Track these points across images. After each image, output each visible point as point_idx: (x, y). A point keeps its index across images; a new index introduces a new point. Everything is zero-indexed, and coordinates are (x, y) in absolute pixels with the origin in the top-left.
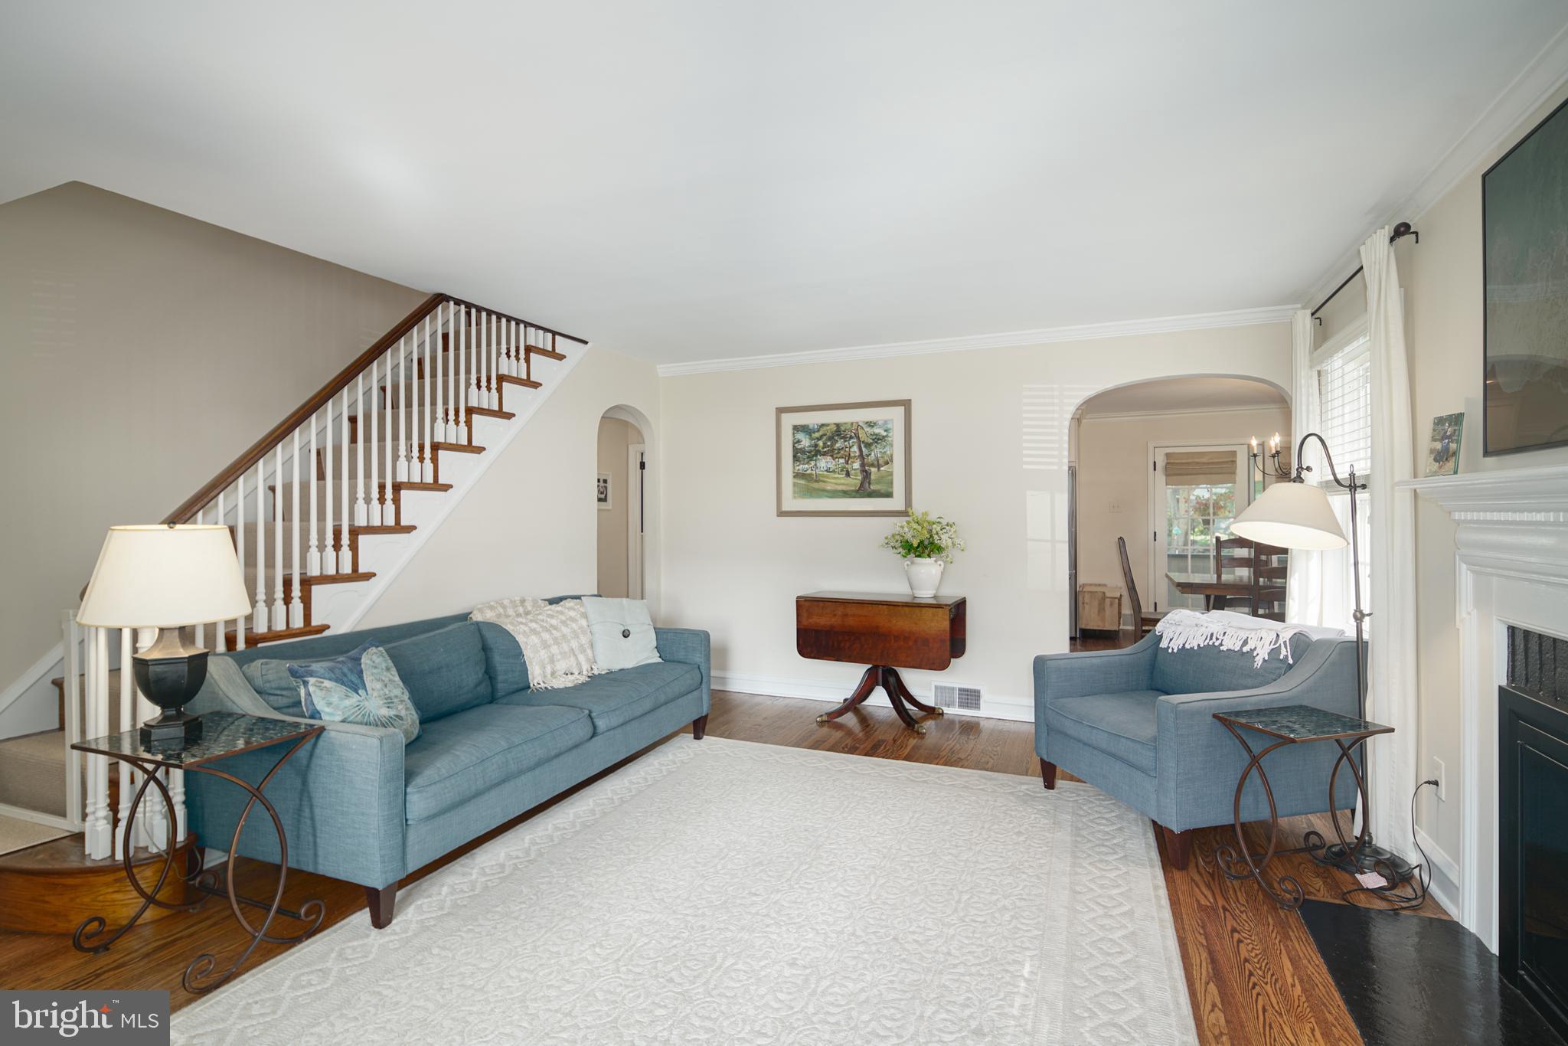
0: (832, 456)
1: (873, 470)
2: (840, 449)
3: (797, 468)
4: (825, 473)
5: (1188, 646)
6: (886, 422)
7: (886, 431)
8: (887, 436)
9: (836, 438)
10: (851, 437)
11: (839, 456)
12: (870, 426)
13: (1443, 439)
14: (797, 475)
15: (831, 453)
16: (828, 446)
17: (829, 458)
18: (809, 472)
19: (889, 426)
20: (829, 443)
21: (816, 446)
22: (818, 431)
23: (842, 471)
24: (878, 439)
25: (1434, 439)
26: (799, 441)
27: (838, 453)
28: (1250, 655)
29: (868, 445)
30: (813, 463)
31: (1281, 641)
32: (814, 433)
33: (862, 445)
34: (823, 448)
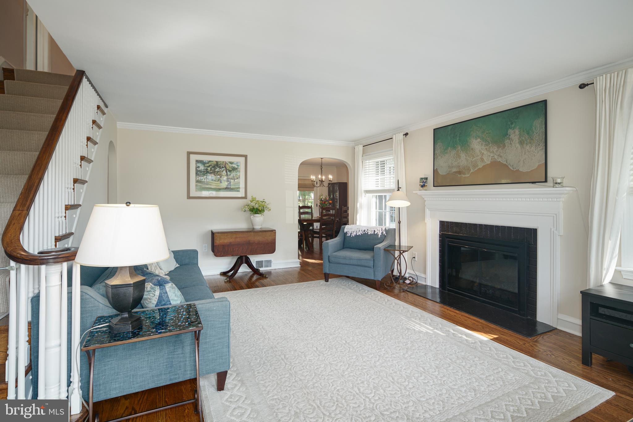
0: (214, 174)
1: (232, 181)
2: (218, 172)
3: (198, 178)
4: (211, 181)
5: (358, 234)
6: (237, 163)
7: (237, 166)
8: (238, 168)
9: (216, 167)
10: (223, 167)
11: (217, 174)
12: (231, 163)
13: (423, 182)
14: (197, 181)
15: (214, 173)
16: (213, 170)
17: (213, 175)
18: (203, 180)
19: (239, 164)
20: (213, 169)
21: (207, 169)
22: (208, 163)
23: (218, 180)
24: (234, 169)
25: (420, 182)
26: (199, 167)
27: (217, 173)
28: (377, 235)
29: (230, 171)
30: (205, 177)
31: (383, 230)
32: (206, 164)
33: (228, 171)
34: (210, 171)
